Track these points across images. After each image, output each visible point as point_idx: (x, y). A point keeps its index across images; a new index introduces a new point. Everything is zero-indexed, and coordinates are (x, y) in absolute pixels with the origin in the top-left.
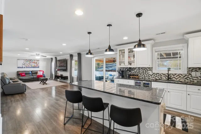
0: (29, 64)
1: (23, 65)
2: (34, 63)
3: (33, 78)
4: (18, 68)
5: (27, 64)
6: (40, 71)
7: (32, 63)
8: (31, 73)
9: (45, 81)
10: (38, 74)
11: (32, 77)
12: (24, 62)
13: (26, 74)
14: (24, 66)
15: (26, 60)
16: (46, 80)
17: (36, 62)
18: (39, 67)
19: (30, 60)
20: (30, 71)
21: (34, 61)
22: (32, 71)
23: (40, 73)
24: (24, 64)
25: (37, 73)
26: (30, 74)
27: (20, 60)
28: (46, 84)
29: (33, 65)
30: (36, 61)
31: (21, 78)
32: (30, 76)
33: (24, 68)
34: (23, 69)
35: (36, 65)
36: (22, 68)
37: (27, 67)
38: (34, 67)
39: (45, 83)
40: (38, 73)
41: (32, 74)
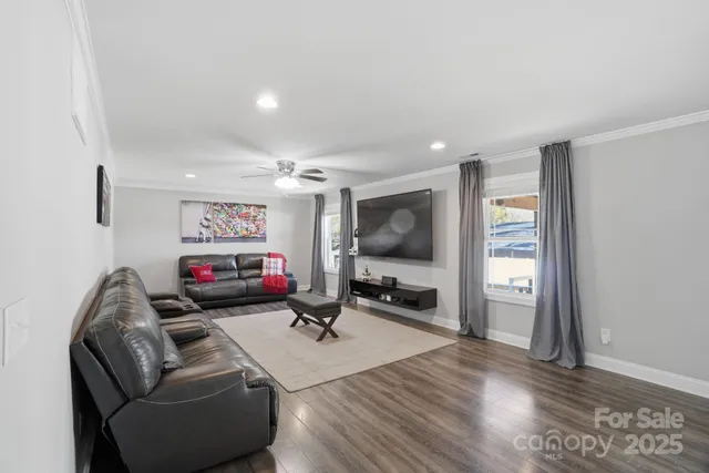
0: (228, 223)
1: (203, 230)
2: (246, 217)
3: (247, 288)
4: (185, 240)
5: (220, 222)
6: (269, 255)
7: (238, 220)
8: (234, 264)
9: (327, 320)
10: (265, 272)
11: (243, 284)
12: (209, 217)
13: (216, 269)
14: (206, 233)
15: (215, 204)
16: (333, 310)
17: (253, 214)
18: (263, 239)
19: (231, 205)
20: (230, 256)
21: (245, 210)
22: (237, 258)
23: (273, 268)
24: (205, 223)
25: (259, 266)
26: (232, 269)
27: (191, 205)
28: (335, 335)
29: (242, 226)
30: (252, 211)
31: (197, 288)
32: (234, 283)
33: (208, 240)
34: (204, 244)
35: (253, 228)
36: (201, 240)
37: (218, 239)
38: (244, 239)
39: (328, 328)
40: (265, 264)
41: (240, 269)
